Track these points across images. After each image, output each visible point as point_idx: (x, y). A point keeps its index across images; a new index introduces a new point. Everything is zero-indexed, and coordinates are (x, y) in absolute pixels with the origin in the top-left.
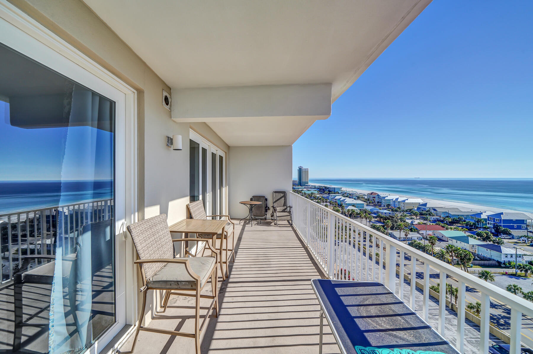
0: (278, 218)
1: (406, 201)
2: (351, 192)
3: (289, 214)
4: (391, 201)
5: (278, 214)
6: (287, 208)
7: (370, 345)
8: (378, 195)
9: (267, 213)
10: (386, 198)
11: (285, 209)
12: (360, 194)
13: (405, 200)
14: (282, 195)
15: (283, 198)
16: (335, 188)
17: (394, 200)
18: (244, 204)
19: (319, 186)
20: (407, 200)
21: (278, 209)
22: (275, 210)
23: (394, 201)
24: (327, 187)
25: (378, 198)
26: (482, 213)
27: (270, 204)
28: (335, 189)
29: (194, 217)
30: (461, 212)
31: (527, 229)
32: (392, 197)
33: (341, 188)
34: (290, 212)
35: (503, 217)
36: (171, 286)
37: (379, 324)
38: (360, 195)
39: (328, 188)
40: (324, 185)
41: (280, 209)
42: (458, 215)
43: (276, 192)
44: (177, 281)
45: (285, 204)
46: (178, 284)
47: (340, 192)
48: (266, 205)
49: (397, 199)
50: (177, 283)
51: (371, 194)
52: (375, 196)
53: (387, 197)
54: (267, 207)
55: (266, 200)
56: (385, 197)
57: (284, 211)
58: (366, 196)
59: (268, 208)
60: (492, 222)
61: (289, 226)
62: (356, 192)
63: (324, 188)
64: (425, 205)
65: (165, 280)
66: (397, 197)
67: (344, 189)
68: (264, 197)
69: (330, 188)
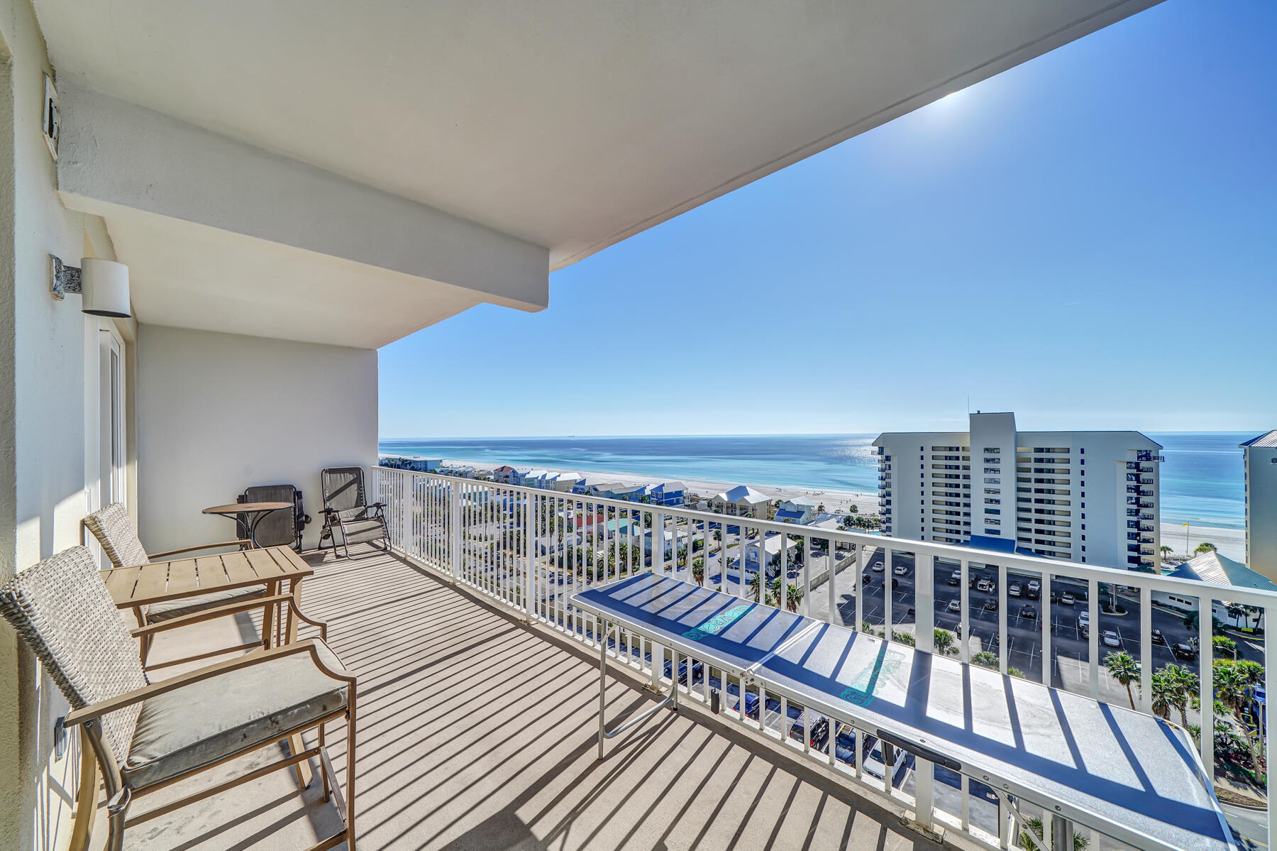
0: (348, 538)
1: (558, 479)
2: (464, 468)
3: (380, 524)
4: (535, 480)
5: (348, 528)
6: (366, 511)
7: (691, 628)
8: (514, 472)
9: (302, 532)
10: (527, 476)
11: (363, 513)
12: (481, 471)
13: (556, 478)
14: (350, 477)
15: (355, 487)
16: (426, 462)
17: (539, 478)
18: (220, 513)
19: (387, 459)
20: (559, 476)
21: (343, 515)
22: (335, 521)
23: (540, 480)
24: (406, 460)
25: (514, 477)
26: (645, 488)
27: (313, 505)
28: (426, 465)
29: (122, 562)
30: (626, 488)
31: (683, 502)
32: (536, 472)
33: (441, 461)
34: (380, 519)
35: (665, 490)
36: (246, 740)
37: (680, 609)
38: (481, 473)
39: (410, 463)
40: (400, 456)
41: (346, 515)
42: (622, 494)
43: (331, 471)
44: (270, 717)
45: (360, 501)
46: (273, 722)
47: (438, 470)
48: (301, 509)
49: (544, 476)
50: (269, 721)
51: (502, 470)
52: (508, 474)
53: (529, 473)
54: (302, 514)
55: (299, 495)
56: (526, 474)
57: (359, 518)
58: (492, 474)
59: (307, 517)
60: (655, 499)
61: (381, 553)
62: (472, 467)
63: (400, 463)
64: (583, 482)
65: (216, 732)
66: (545, 472)
67: (448, 463)
68: (291, 487)
69: (414, 461)
